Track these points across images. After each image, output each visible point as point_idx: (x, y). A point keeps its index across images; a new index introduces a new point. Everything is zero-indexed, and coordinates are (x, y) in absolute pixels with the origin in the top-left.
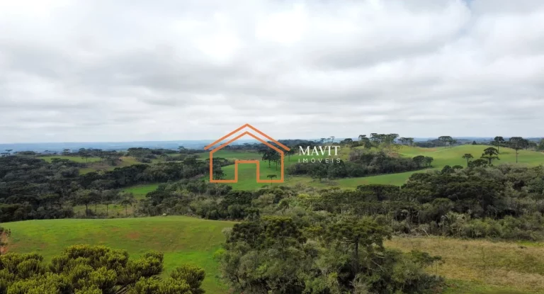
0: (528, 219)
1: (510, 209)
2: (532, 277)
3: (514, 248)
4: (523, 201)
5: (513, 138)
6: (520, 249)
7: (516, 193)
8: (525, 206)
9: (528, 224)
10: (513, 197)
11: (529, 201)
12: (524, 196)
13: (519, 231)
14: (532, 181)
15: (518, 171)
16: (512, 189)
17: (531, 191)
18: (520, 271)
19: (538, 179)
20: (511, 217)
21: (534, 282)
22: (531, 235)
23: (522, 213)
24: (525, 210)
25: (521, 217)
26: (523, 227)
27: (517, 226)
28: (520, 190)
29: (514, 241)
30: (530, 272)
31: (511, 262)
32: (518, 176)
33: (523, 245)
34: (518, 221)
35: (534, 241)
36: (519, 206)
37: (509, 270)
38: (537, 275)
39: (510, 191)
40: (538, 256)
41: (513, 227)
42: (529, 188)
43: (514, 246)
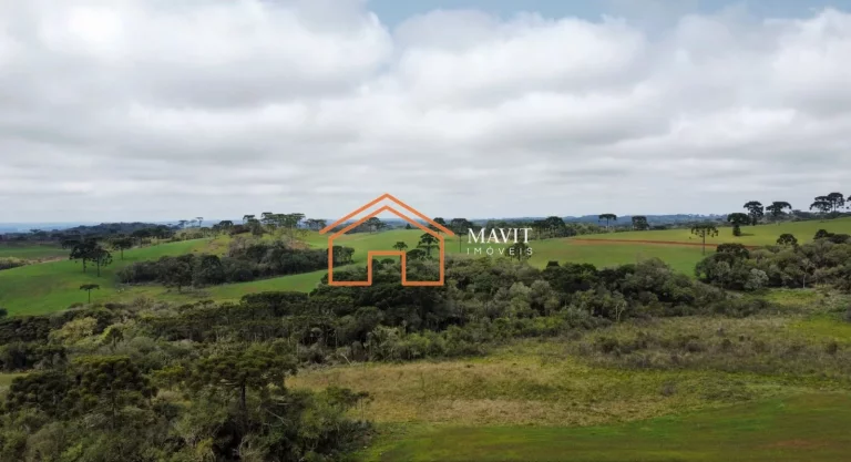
0: (475, 327)
1: (454, 315)
2: (482, 404)
3: (459, 369)
4: (468, 305)
5: (455, 220)
6: (467, 369)
7: (460, 293)
8: (471, 311)
9: (475, 335)
10: (456, 299)
11: (476, 304)
12: (469, 298)
13: (464, 344)
14: (479, 277)
15: (462, 264)
16: (455, 289)
17: (477, 290)
18: (467, 398)
19: (486, 274)
20: (455, 327)
21: (484, 411)
22: (479, 349)
23: (468, 321)
24: (472, 316)
25: (466, 325)
26: (469, 339)
27: (463, 338)
28: (465, 291)
29: (460, 359)
30: (478, 398)
31: (457, 388)
32: (462, 270)
33: (470, 363)
34: (464, 332)
35: (483, 356)
36: (464, 310)
37: (454, 400)
38: (488, 400)
39: (453, 292)
40: (488, 375)
41: (458, 340)
42: (475, 286)
43: (460, 365)
